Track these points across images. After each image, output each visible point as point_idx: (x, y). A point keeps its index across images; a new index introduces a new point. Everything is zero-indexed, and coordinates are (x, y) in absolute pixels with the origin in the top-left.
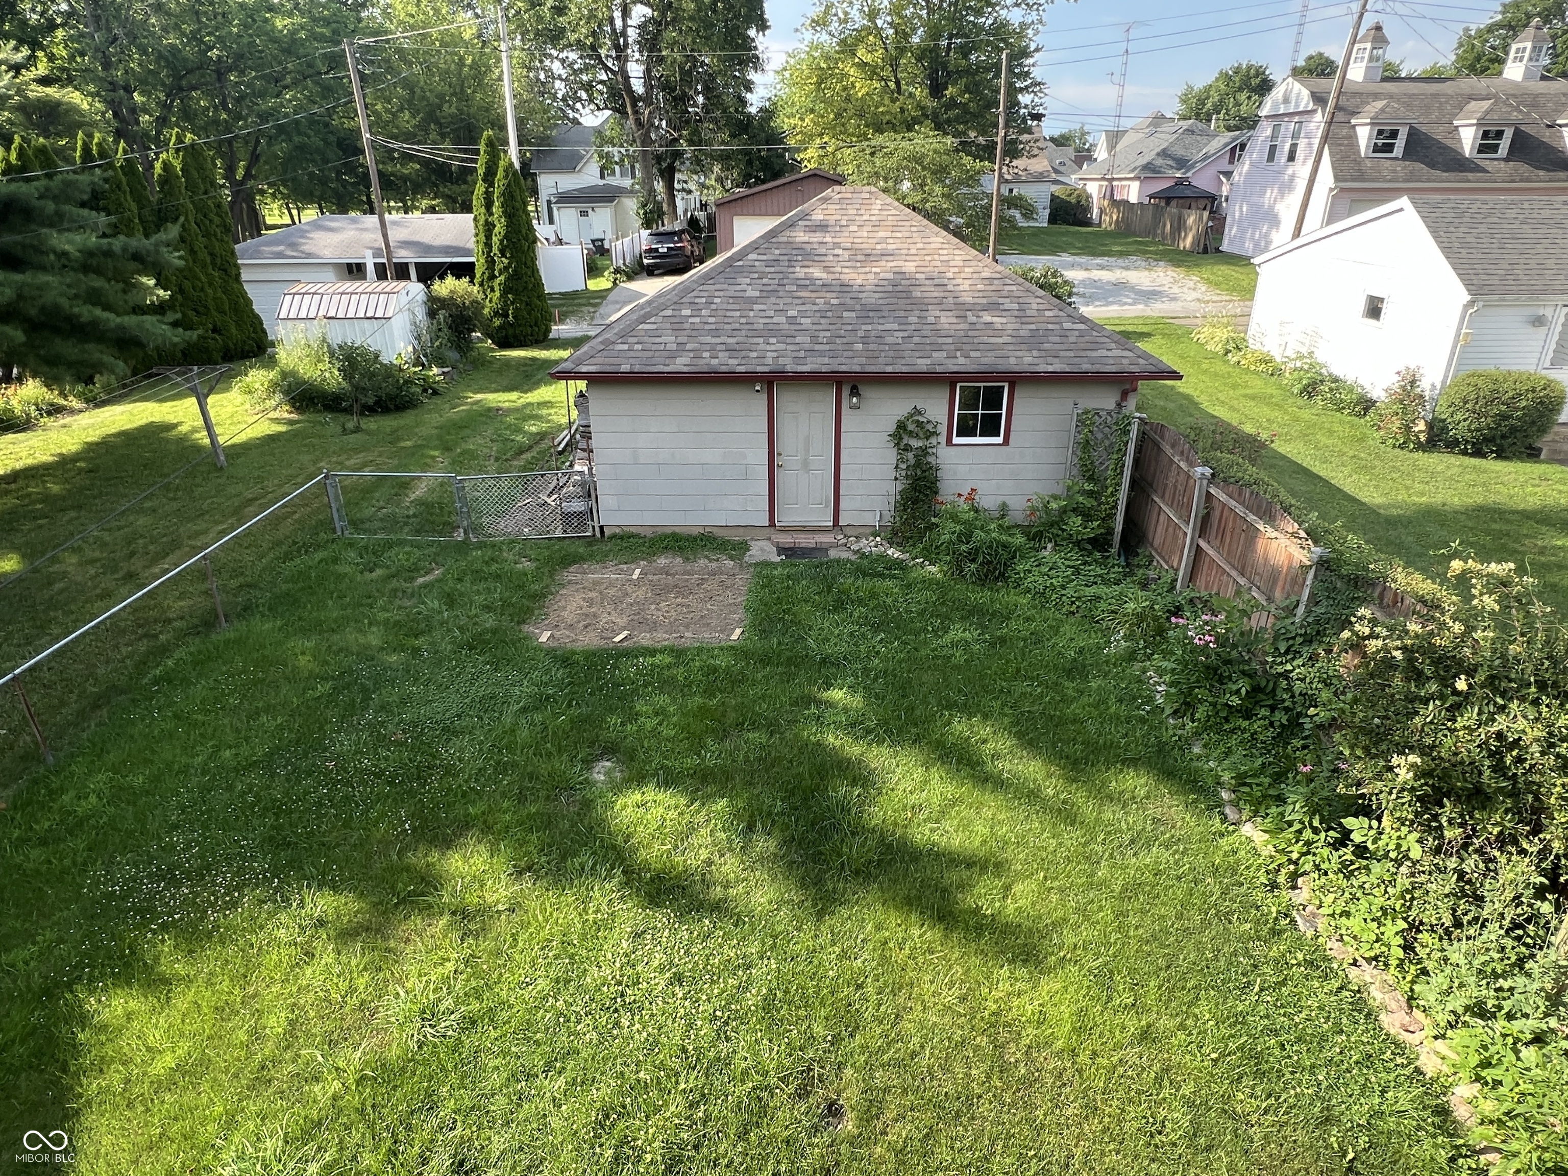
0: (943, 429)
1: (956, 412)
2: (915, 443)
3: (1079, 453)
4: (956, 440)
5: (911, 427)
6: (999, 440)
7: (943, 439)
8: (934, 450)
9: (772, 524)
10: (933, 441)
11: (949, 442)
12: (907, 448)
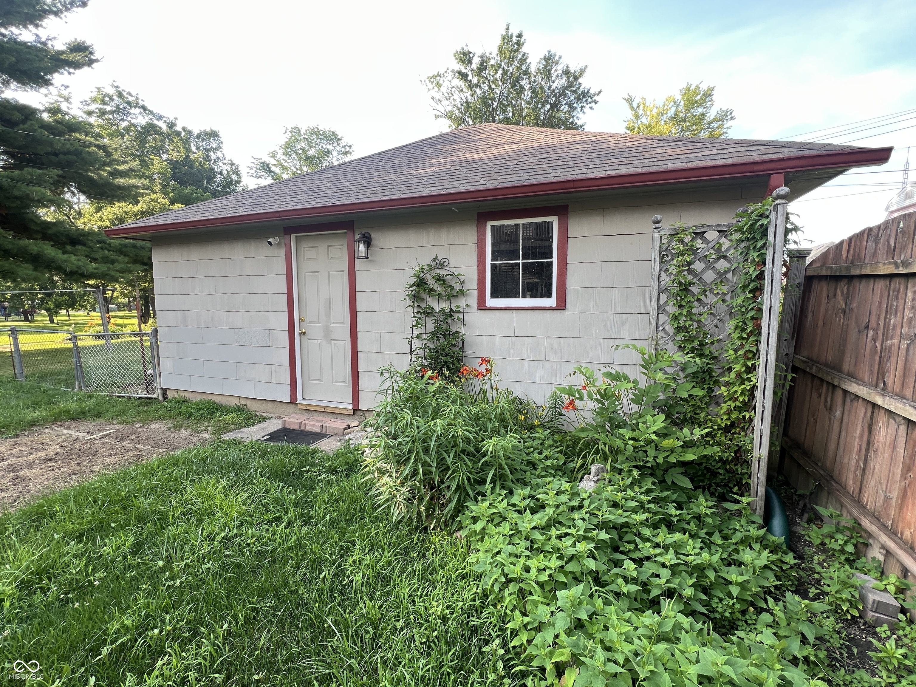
0: (472, 287)
1: (489, 262)
2: (437, 305)
3: (672, 309)
4: (491, 302)
5: (432, 283)
6: (551, 302)
7: (473, 301)
8: (461, 316)
9: (294, 401)
10: (460, 302)
11: (482, 306)
12: (428, 312)
